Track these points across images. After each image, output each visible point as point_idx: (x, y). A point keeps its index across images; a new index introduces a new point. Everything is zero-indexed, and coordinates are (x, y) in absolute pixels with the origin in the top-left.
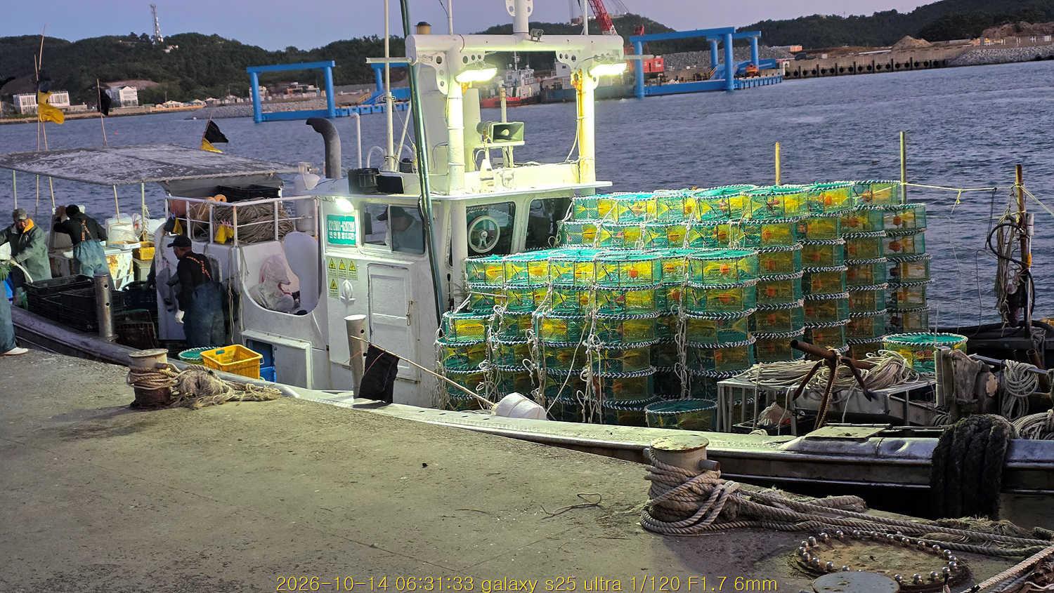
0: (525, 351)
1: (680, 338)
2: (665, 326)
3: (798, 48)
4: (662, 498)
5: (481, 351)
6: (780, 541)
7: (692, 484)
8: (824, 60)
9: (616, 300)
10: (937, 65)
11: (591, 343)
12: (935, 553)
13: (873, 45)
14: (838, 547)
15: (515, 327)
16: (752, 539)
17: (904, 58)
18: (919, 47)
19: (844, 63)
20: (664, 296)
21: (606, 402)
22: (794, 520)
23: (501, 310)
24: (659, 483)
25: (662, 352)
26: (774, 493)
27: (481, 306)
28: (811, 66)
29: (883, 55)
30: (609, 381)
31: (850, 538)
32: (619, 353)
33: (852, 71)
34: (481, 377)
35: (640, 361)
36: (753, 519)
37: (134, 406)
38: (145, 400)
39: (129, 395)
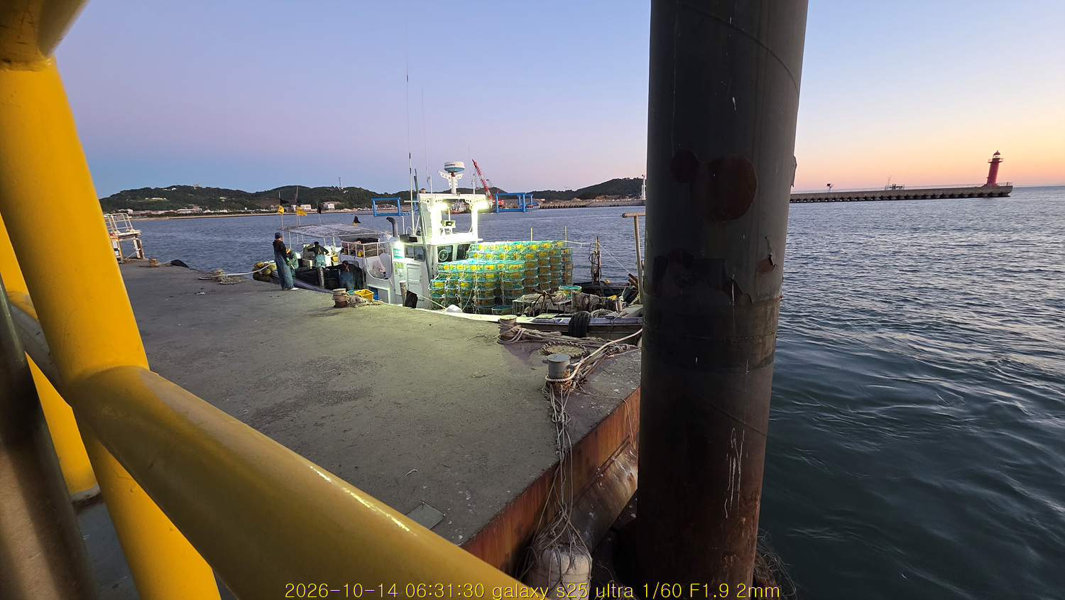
0: (456, 291)
1: (502, 287)
2: (498, 284)
3: (544, 200)
4: (503, 334)
5: (443, 292)
6: (538, 345)
7: (512, 329)
8: (551, 204)
9: (483, 276)
10: (583, 207)
11: (476, 289)
12: (580, 348)
13: (565, 200)
14: (554, 346)
15: (453, 284)
16: (529, 345)
17: (574, 204)
18: (578, 201)
19: (557, 205)
20: (498, 275)
21: (480, 307)
22: (542, 339)
23: (448, 279)
24: (502, 329)
25: (497, 292)
26: (536, 331)
27: (443, 277)
28: (547, 205)
29: (568, 203)
30: (481, 300)
31: (557, 344)
32: (484, 292)
33: (559, 207)
34: (443, 299)
35: (490, 294)
36: (529, 339)
37: (335, 307)
38: (339, 305)
39: (333, 303)
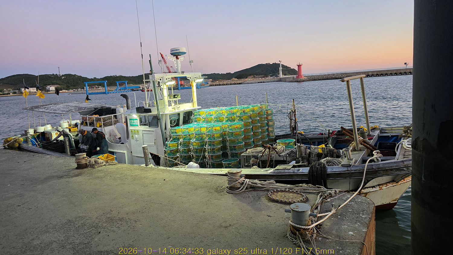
0: (189, 150)
1: (228, 144)
2: (224, 141)
4: (231, 185)
5: (177, 151)
6: (261, 193)
7: (239, 181)
9: (212, 136)
11: (207, 147)
12: (298, 194)
14: (275, 193)
15: (186, 144)
16: (255, 193)
20: (223, 135)
21: (211, 161)
22: (263, 188)
23: (181, 140)
24: (230, 181)
25: (224, 148)
26: (256, 181)
27: (176, 139)
30: (212, 156)
31: (278, 191)
32: (214, 149)
34: (178, 157)
35: (218, 150)
36: (253, 188)
37: (77, 168)
38: (80, 166)
39: (76, 165)
